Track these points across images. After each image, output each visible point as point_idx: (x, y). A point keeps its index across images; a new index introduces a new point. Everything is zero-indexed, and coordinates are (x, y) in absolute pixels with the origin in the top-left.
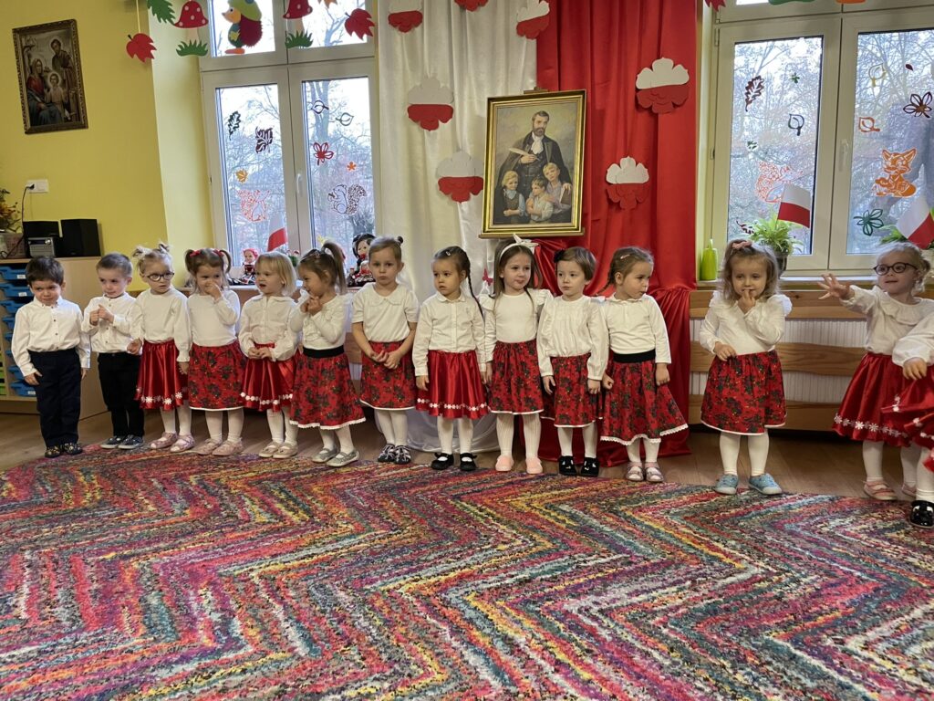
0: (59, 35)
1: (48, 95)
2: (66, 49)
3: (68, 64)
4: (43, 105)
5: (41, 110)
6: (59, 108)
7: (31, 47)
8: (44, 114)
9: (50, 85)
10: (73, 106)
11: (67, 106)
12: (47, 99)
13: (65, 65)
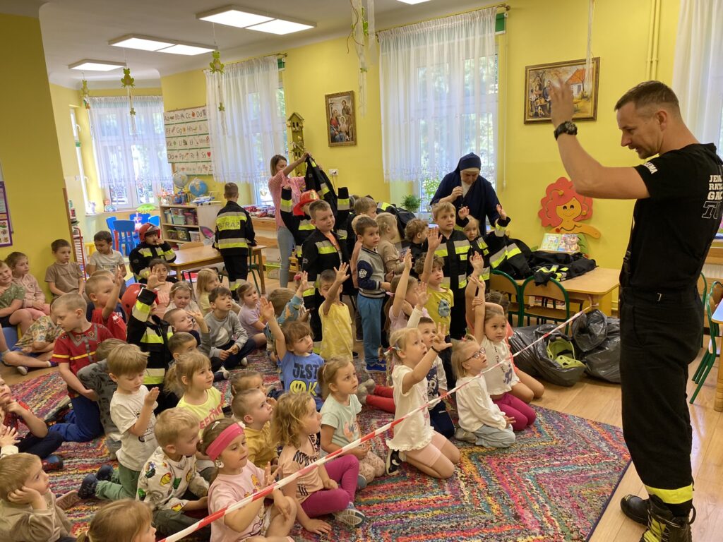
0: (346, 98)
1: (339, 128)
2: (349, 105)
3: (349, 113)
4: (337, 133)
5: (336, 135)
6: (344, 134)
7: (332, 104)
8: (338, 137)
9: (341, 123)
10: (350, 133)
11: (348, 134)
12: (339, 130)
13: (348, 113)
